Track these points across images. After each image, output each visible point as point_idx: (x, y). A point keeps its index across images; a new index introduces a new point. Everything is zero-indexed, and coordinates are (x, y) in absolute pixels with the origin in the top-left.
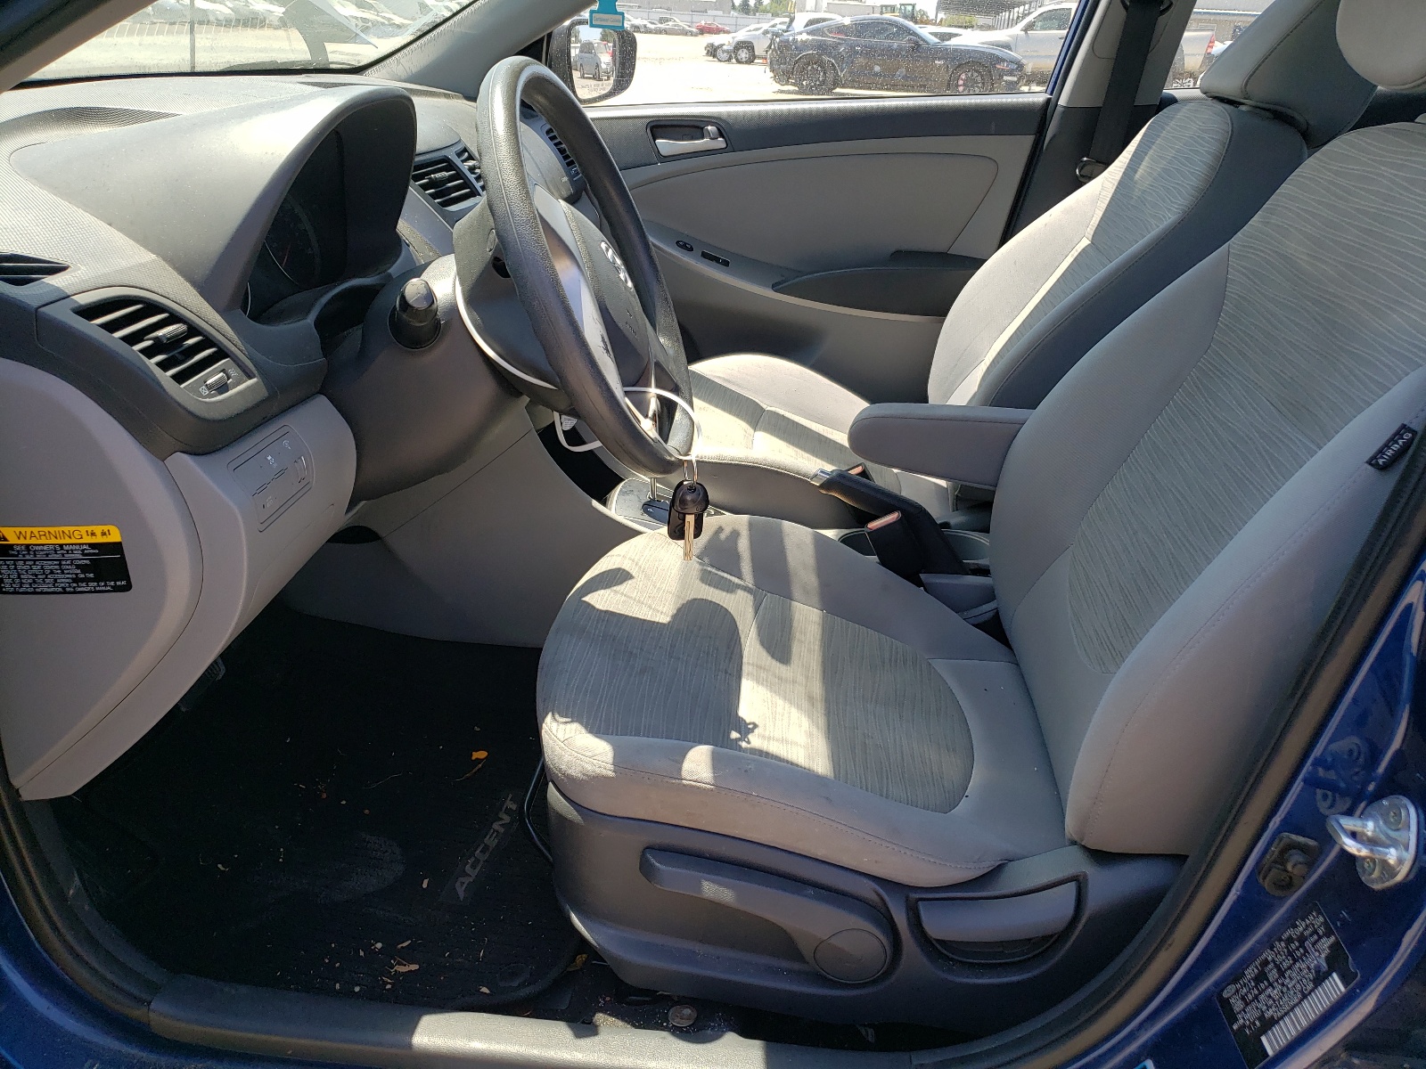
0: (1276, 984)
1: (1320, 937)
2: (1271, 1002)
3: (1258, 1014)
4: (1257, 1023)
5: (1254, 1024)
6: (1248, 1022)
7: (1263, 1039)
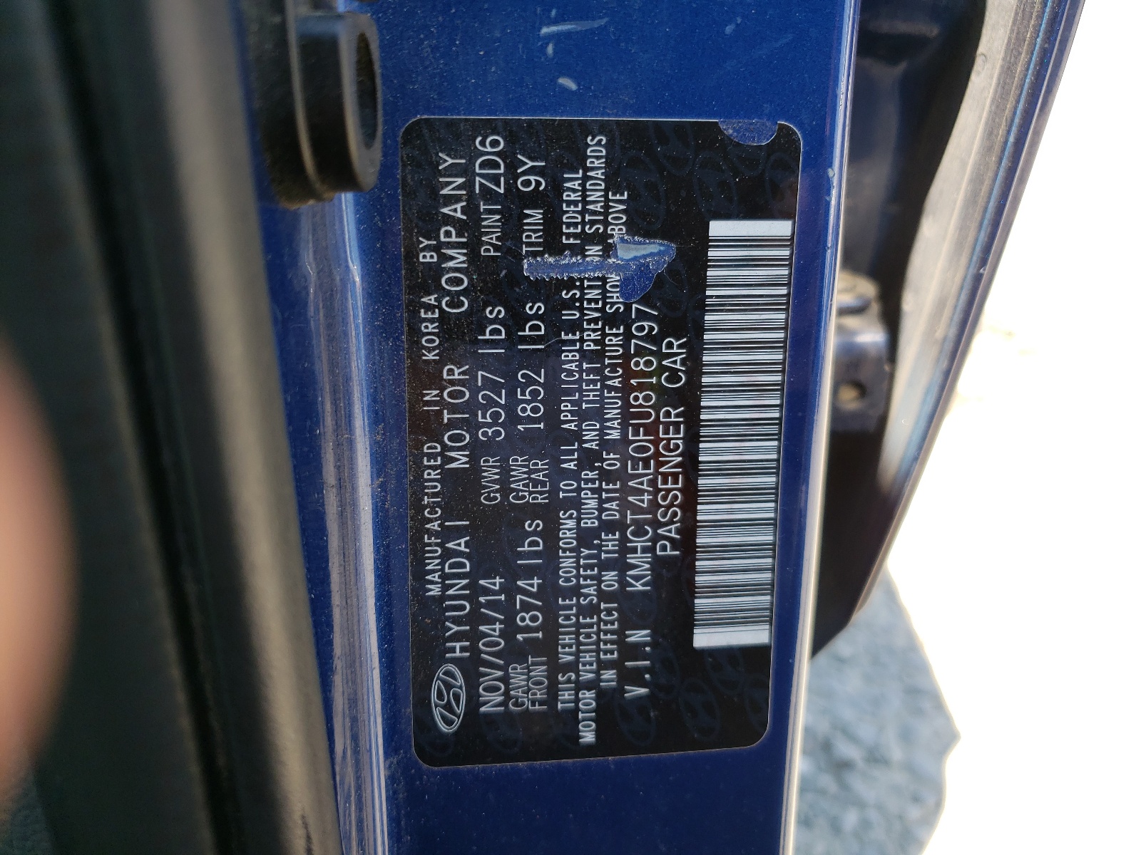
0: (567, 486)
1: (550, 201)
2: (610, 543)
3: (611, 618)
4: (639, 636)
5: (632, 651)
6: (609, 675)
7: (703, 639)
